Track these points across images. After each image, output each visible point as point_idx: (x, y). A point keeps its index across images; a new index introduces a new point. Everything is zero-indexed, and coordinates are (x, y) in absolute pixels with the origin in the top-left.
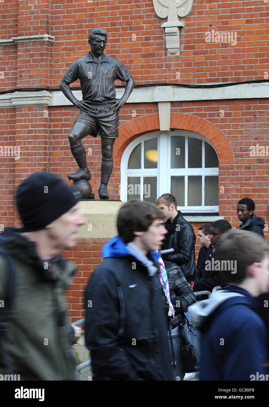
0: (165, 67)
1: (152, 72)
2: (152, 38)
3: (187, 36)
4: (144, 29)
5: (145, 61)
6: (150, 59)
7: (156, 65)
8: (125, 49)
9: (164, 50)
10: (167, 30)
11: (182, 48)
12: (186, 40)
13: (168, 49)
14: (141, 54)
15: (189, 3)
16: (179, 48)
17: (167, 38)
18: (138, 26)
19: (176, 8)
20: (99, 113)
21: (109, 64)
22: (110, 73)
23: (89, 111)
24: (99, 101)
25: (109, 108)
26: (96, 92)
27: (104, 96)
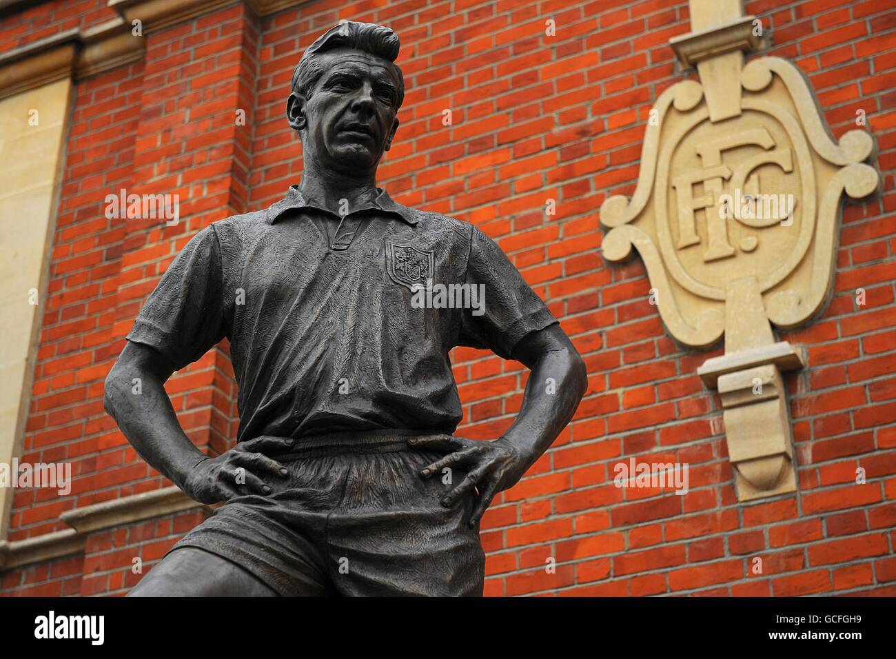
0: (730, 550)
1: (668, 583)
2: (658, 437)
3: (822, 404)
4: (621, 408)
5: (631, 538)
6: (658, 526)
7: (687, 550)
8: (538, 502)
9: (719, 477)
10: (724, 384)
11: (808, 455)
12: (819, 419)
13: (740, 467)
14: (614, 511)
15: (815, 268)
16: (791, 455)
17: (729, 416)
18: (593, 399)
19: (759, 296)
20: (339, 504)
21: (410, 229)
22: (417, 269)
23: (273, 495)
24: (337, 427)
25: (413, 478)
26: (320, 368)
27: (377, 393)
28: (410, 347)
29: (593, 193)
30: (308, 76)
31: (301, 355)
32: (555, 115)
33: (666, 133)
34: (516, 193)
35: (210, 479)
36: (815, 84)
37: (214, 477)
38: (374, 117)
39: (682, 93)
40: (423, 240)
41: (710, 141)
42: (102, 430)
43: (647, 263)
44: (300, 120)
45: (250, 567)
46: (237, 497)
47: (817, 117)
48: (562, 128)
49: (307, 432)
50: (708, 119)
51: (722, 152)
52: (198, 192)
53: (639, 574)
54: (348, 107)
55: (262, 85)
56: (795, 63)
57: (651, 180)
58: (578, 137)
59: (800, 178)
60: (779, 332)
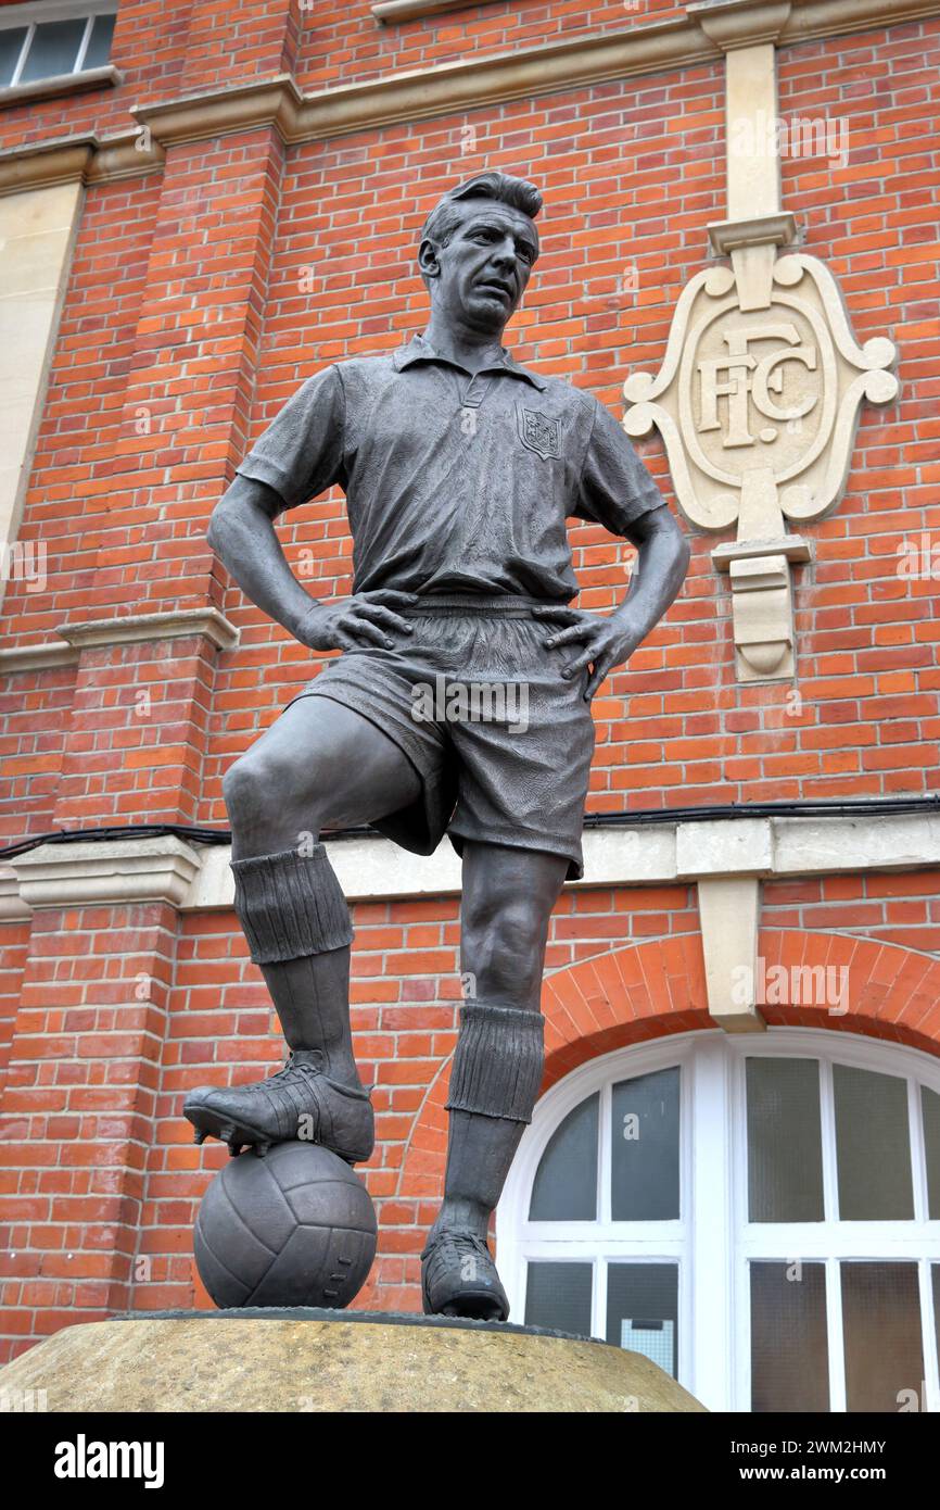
0: (726, 727)
1: (663, 752)
3: (826, 597)
5: (631, 706)
7: (684, 723)
9: (720, 657)
10: (737, 568)
11: (808, 644)
12: (821, 612)
13: (744, 650)
14: (615, 680)
15: (831, 465)
16: (792, 643)
17: (738, 600)
18: (603, 570)
19: (775, 488)
20: (466, 666)
21: (538, 393)
22: (547, 437)
23: (397, 651)
24: (465, 588)
25: (536, 647)
26: (450, 527)
27: (508, 559)
28: (538, 514)
29: (617, 366)
30: (447, 223)
31: (431, 511)
32: (585, 284)
33: (695, 316)
34: (539, 357)
35: (327, 627)
36: (845, 286)
37: (333, 625)
38: (513, 274)
39: (714, 278)
40: (550, 406)
41: (738, 331)
42: (101, 547)
43: (667, 443)
44: (434, 268)
45: (379, 721)
46: (358, 648)
47: (844, 319)
48: (591, 298)
49: (435, 590)
50: (738, 307)
51: (749, 342)
52: (213, 317)
53: (636, 742)
54: (488, 261)
55: (283, 215)
56: (826, 263)
57: (677, 361)
58: (605, 309)
59: (823, 377)
60: (791, 524)
